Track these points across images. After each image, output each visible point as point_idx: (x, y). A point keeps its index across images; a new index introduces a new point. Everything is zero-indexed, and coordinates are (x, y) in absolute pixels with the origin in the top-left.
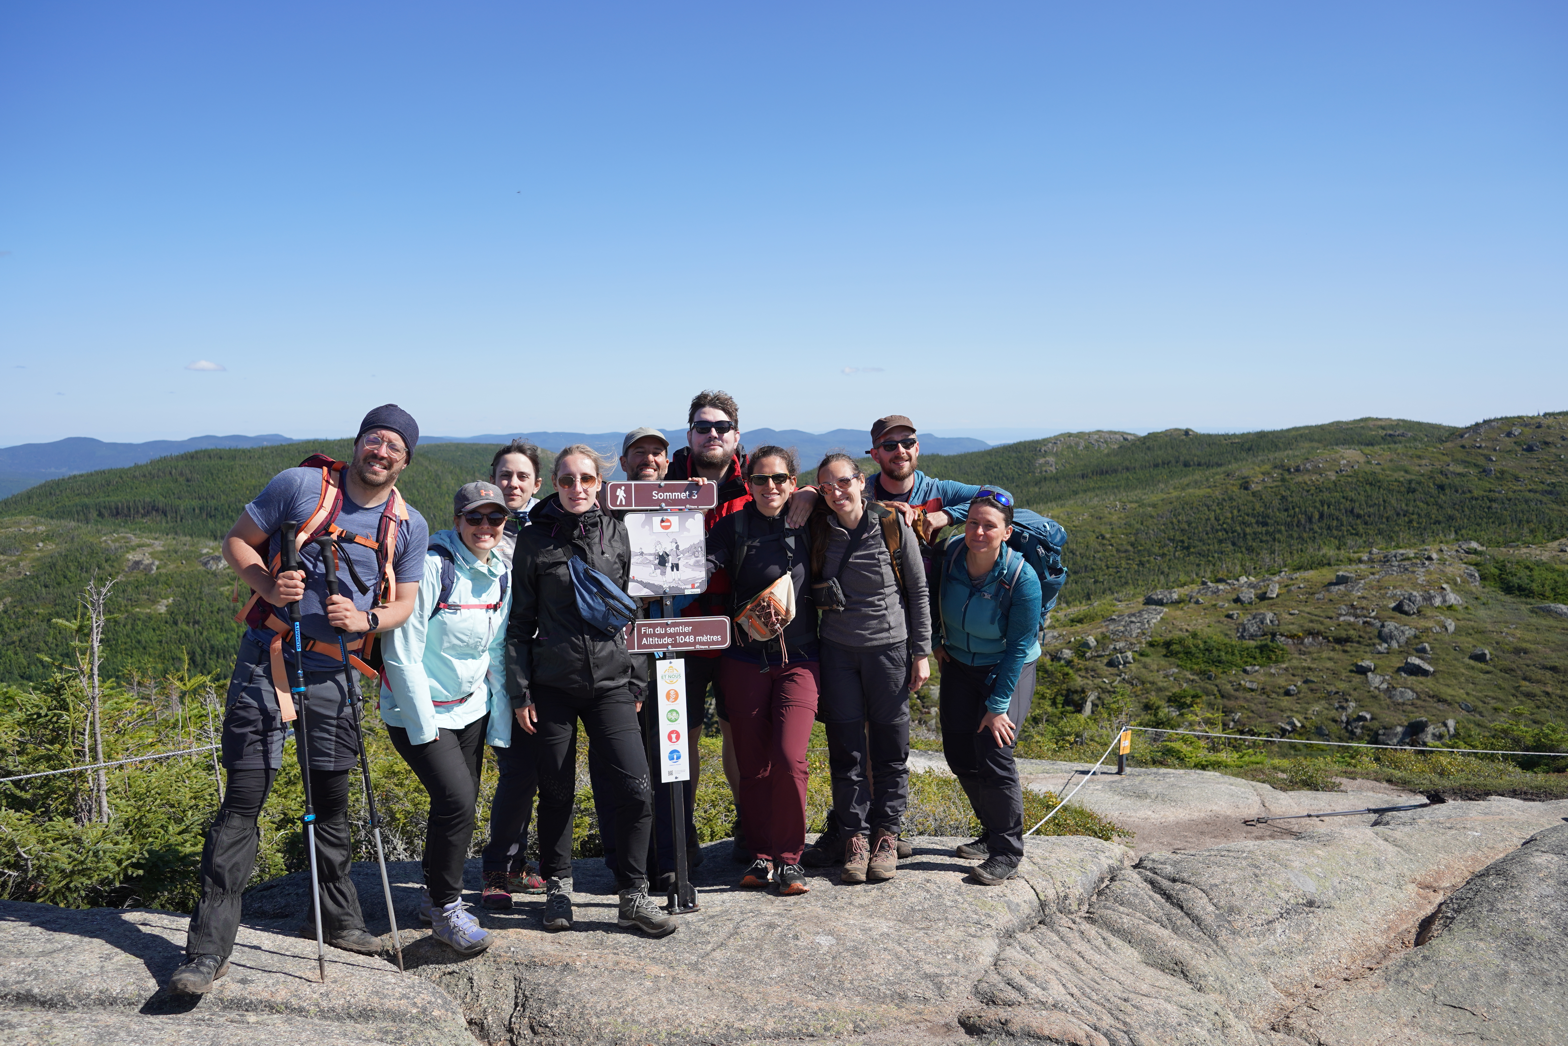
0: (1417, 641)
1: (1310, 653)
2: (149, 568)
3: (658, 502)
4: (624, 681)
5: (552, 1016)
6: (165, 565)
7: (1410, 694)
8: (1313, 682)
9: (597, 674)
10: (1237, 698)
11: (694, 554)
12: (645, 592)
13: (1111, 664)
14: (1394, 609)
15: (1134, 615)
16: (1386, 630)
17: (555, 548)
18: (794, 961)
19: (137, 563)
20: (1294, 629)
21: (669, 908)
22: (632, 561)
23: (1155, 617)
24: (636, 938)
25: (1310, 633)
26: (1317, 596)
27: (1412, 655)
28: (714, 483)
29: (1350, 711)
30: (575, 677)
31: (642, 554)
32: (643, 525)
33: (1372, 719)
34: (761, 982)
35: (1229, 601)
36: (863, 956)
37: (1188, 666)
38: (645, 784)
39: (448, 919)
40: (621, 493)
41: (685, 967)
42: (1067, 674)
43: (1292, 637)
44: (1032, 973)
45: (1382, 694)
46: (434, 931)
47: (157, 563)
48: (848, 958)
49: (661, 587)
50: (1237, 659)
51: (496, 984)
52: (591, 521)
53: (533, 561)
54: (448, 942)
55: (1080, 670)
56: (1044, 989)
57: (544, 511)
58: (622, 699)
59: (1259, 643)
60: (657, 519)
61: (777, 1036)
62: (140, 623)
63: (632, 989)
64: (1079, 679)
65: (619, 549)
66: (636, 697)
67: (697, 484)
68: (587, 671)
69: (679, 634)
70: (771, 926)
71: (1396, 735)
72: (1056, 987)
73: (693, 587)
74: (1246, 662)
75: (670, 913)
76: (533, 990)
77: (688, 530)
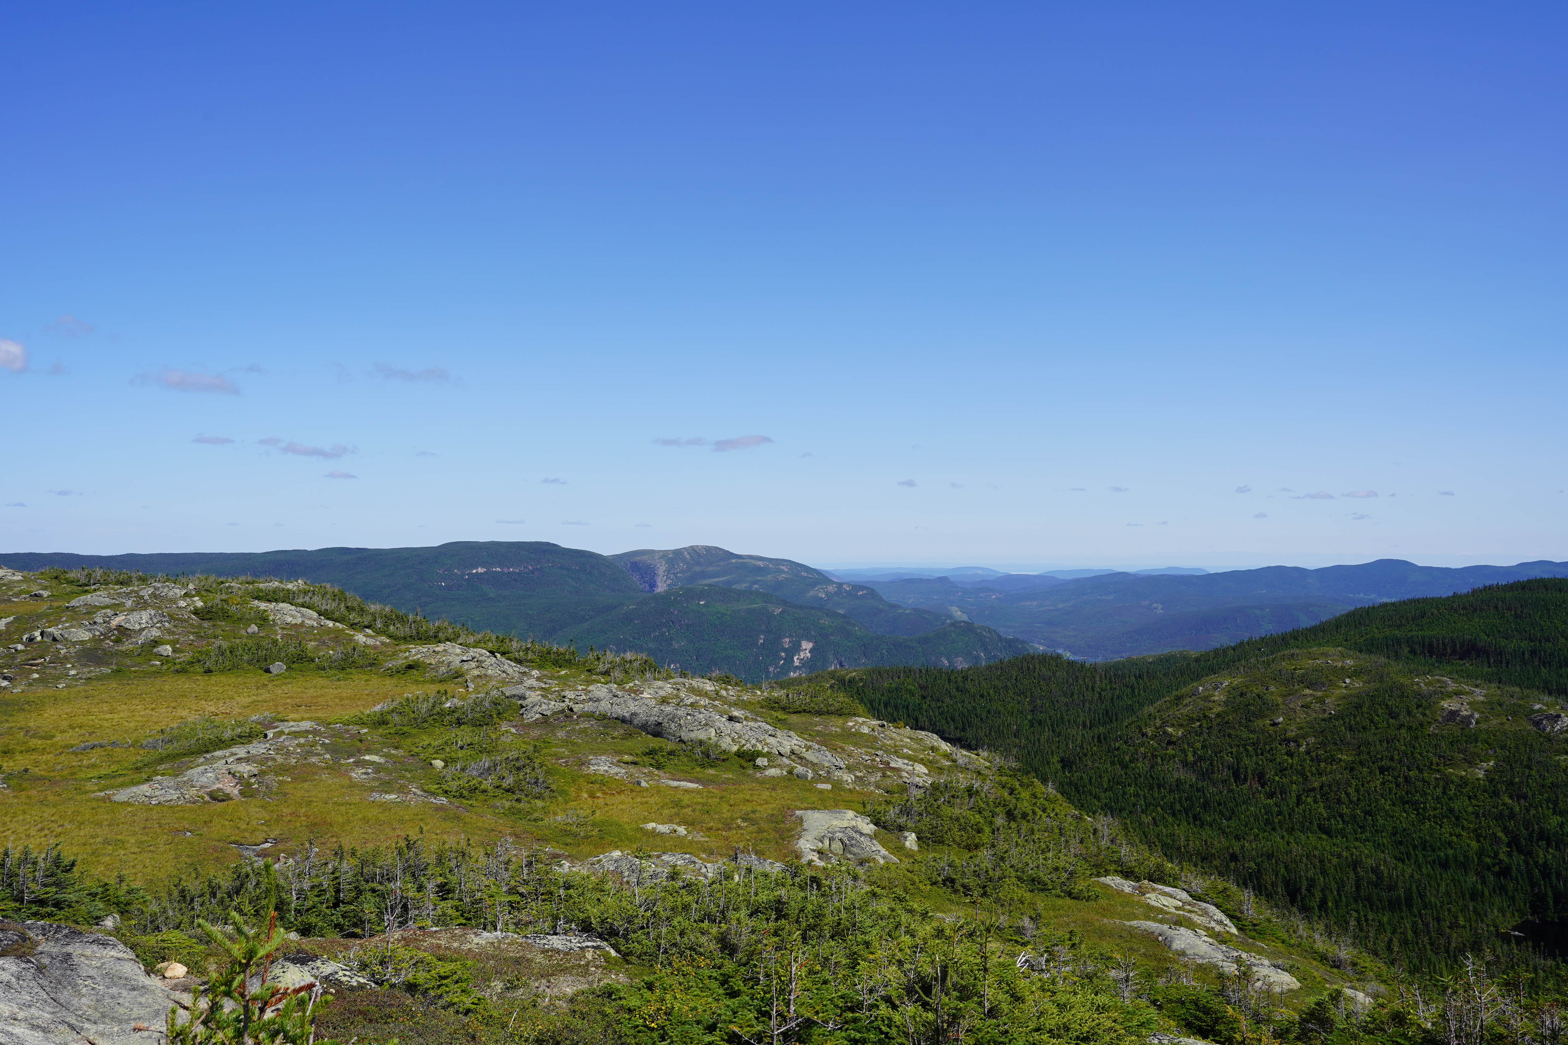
2: (1466, 720)
6: (1487, 719)
19: (1453, 714)
47: (1477, 716)
62: (1452, 787)
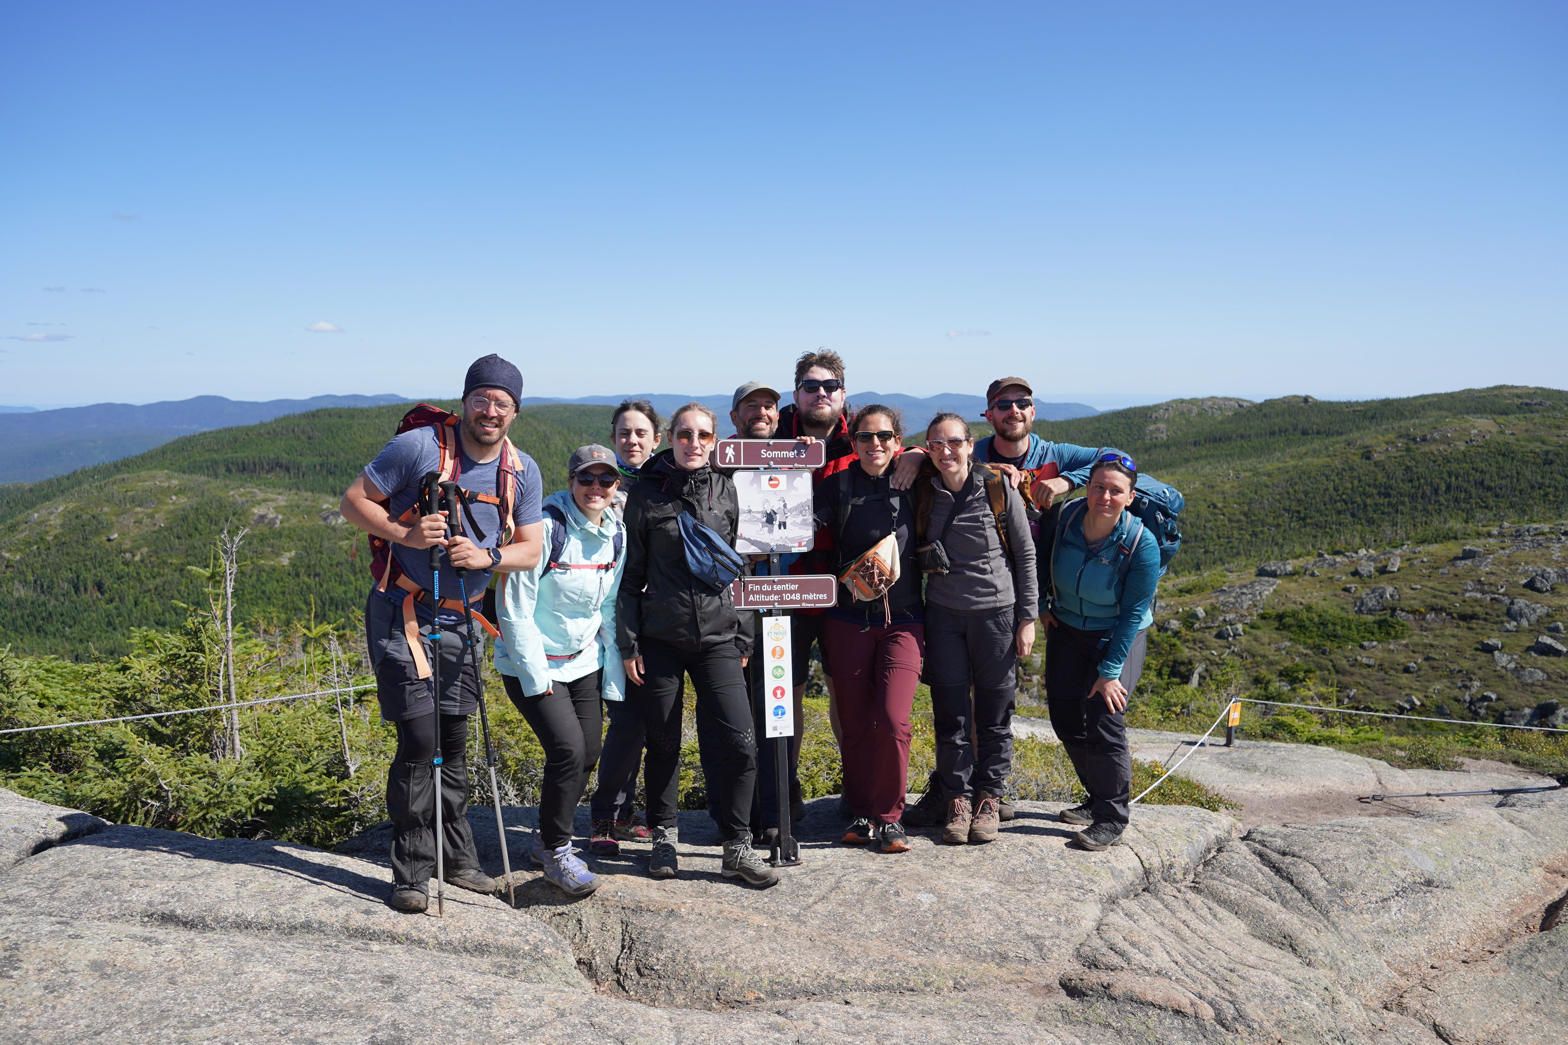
0: (1550, 619)
1: (1432, 629)
2: (272, 522)
3: (766, 461)
4: (730, 636)
5: (658, 959)
6: (288, 519)
7: (1540, 675)
8: (1434, 659)
9: (704, 628)
10: (1352, 674)
11: (801, 512)
12: (753, 550)
13: (1220, 636)
14: (1525, 586)
15: (1245, 586)
16: (1516, 607)
17: (666, 504)
18: (895, 917)
19: (262, 517)
20: (1416, 604)
21: (772, 861)
22: (740, 518)
23: (1267, 589)
24: (739, 888)
25: (1433, 609)
26: (1441, 570)
27: (1542, 634)
28: (822, 442)
29: (1474, 690)
30: (682, 631)
31: (750, 511)
32: (752, 483)
33: (1498, 699)
34: (862, 936)
35: (1346, 574)
36: (965, 915)
37: (1302, 639)
38: (749, 738)
39: (558, 861)
40: (730, 451)
41: (787, 918)
42: (1174, 645)
43: (1414, 612)
44: (1135, 939)
45: (1509, 674)
46: (546, 874)
47: (280, 517)
48: (949, 916)
49: (768, 544)
50: (1354, 634)
51: (603, 927)
52: (700, 478)
53: (644, 516)
54: (557, 883)
55: (1188, 641)
56: (1147, 956)
57: (655, 467)
58: (728, 654)
59: (1378, 618)
60: (765, 478)
61: (878, 988)
62: (264, 574)
63: (735, 937)
64: (1186, 650)
65: (728, 505)
66: (742, 652)
67: (805, 443)
68: (694, 625)
69: (786, 592)
70: (873, 882)
71: (1523, 716)
72: (1160, 954)
73: (800, 545)
74: (1363, 637)
75: (773, 866)
76: (640, 934)
77: (796, 489)
